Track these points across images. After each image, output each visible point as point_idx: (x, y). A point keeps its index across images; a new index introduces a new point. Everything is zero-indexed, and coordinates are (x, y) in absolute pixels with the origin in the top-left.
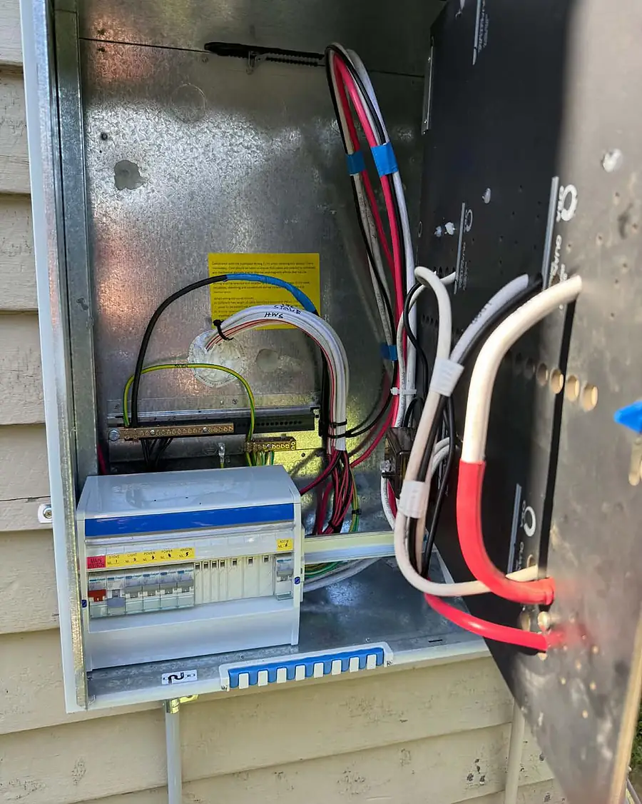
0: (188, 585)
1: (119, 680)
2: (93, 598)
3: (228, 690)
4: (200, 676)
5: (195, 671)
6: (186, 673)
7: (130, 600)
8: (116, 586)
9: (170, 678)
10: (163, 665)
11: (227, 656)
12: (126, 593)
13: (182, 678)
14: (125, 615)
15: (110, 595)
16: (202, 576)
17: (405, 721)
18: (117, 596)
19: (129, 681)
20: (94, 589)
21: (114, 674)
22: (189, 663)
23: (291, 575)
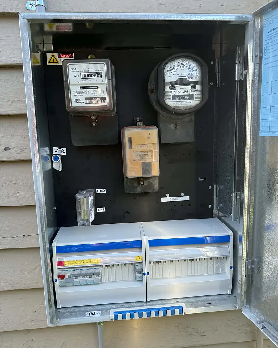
0: (98, 275)
1: (69, 313)
2: (60, 278)
3: (113, 321)
4: (102, 314)
5: (100, 312)
6: (96, 312)
7: (75, 279)
8: (69, 273)
9: (89, 314)
10: (89, 307)
11: (116, 305)
12: (73, 277)
13: (94, 314)
14: (73, 286)
15: (67, 277)
16: (104, 271)
17: (205, 336)
18: (69, 278)
19: (73, 314)
20: (60, 275)
21: (69, 310)
22: (100, 307)
23: (142, 271)
